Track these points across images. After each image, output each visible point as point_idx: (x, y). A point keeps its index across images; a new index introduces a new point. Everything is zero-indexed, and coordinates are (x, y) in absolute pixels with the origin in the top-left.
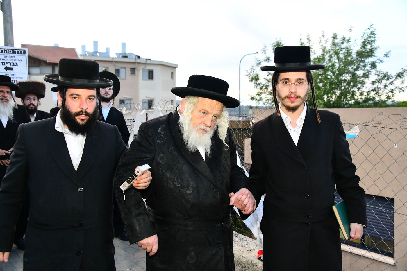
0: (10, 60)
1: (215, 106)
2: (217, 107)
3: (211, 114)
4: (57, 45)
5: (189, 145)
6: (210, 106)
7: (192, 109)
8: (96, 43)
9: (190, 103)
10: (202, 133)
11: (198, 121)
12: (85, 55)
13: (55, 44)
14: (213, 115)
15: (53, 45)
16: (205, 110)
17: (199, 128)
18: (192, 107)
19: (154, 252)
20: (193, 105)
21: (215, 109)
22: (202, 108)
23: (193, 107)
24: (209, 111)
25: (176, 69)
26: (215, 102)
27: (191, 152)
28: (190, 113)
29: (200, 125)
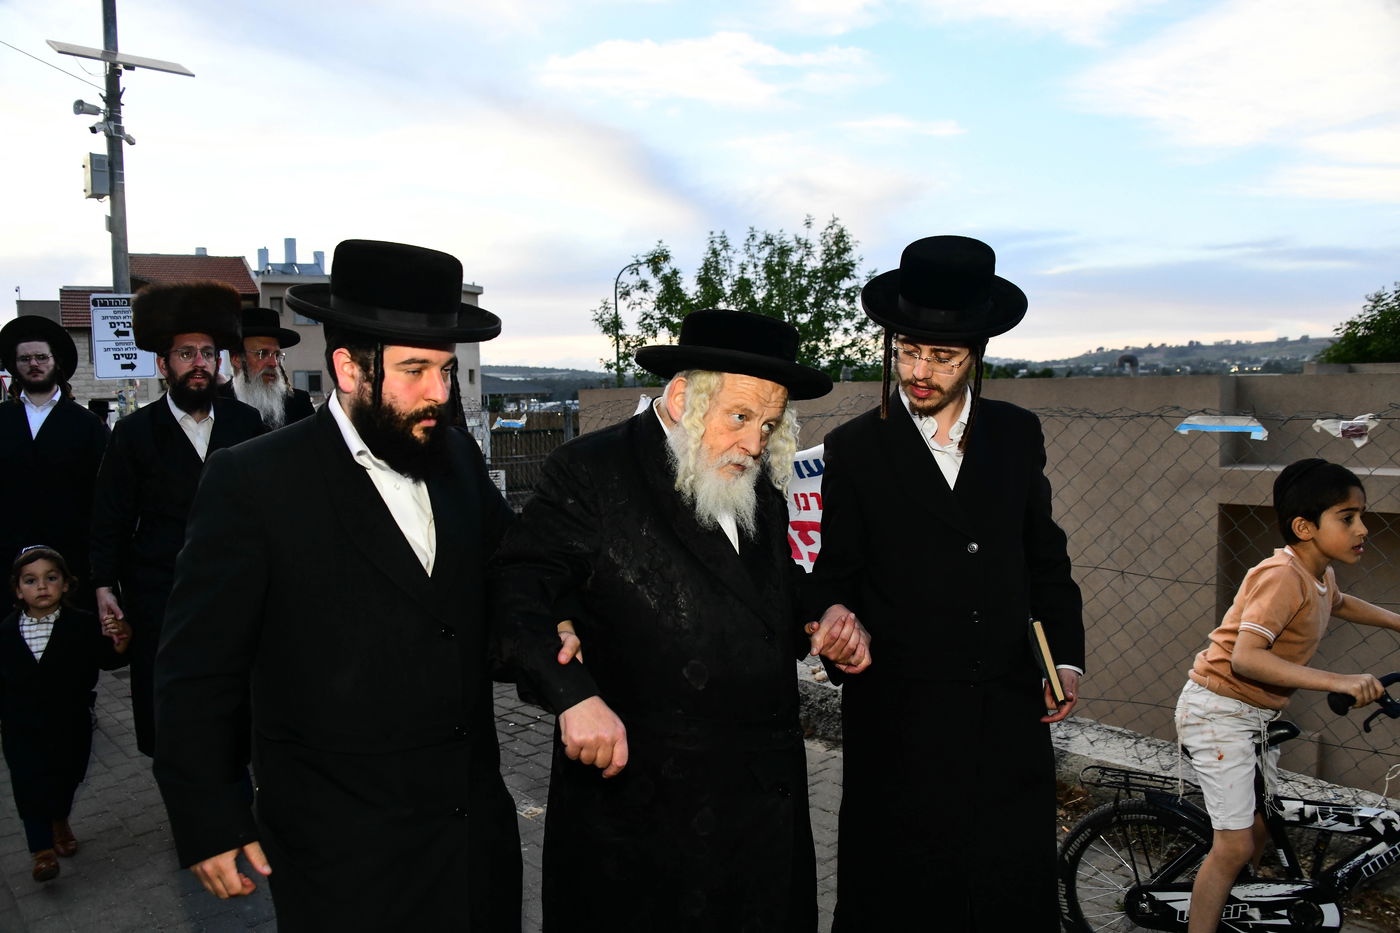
0: (125, 317)
1: (770, 396)
2: (773, 398)
3: (758, 418)
4: (202, 253)
5: (700, 507)
6: (758, 395)
7: (706, 407)
8: (290, 244)
9: (698, 392)
10: (733, 474)
11: (724, 441)
12: (266, 273)
13: (198, 249)
14: (763, 420)
15: (192, 252)
16: (744, 407)
17: (726, 462)
18: (705, 402)
19: (619, 768)
20: (707, 398)
21: (770, 405)
22: (734, 402)
23: (708, 402)
24: (754, 410)
25: (480, 297)
26: (769, 384)
27: (705, 529)
28: (699, 420)
29: (729, 452)
